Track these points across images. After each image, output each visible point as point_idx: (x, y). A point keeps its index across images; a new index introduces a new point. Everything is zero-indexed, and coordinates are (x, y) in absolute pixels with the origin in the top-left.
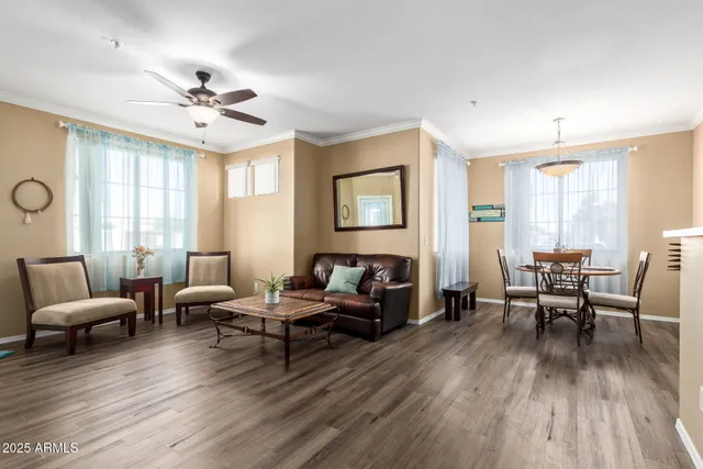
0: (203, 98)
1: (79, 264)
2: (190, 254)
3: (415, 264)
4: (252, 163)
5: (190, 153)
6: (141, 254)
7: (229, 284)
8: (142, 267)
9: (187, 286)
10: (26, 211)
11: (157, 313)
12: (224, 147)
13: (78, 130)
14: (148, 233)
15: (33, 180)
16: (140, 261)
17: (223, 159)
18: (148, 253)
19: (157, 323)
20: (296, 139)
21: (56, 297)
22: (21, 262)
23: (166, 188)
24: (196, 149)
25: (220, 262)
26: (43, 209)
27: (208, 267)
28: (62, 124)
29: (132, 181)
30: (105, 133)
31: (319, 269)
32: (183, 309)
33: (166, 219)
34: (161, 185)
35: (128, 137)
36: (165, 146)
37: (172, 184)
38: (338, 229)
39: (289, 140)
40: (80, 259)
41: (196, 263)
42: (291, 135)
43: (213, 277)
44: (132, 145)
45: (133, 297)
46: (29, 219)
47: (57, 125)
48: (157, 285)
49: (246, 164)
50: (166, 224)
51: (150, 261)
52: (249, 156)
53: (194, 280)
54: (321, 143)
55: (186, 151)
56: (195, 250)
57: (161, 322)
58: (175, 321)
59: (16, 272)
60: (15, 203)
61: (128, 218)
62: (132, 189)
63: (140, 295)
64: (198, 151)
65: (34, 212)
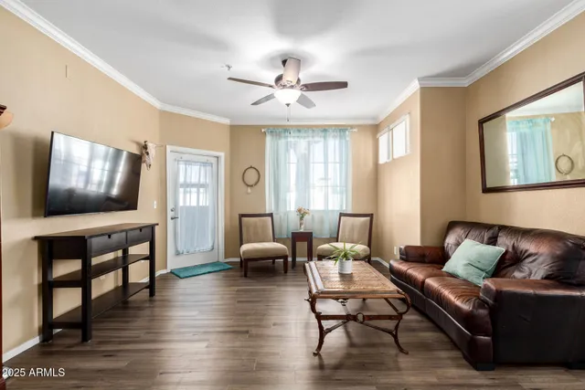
1: (270, 218)
2: (342, 215)
4: (391, 127)
6: (302, 214)
7: (368, 245)
8: (303, 223)
9: (337, 241)
10: (248, 186)
12: (374, 118)
13: (271, 132)
15: (251, 167)
16: (301, 219)
17: (375, 129)
18: (306, 213)
20: (421, 88)
22: (240, 216)
23: (326, 163)
24: (349, 126)
25: (364, 223)
26: (256, 184)
27: (353, 227)
28: (263, 130)
31: (450, 240)
34: (322, 160)
35: (299, 129)
36: (324, 130)
37: (331, 158)
38: (486, 190)
39: (415, 92)
40: (271, 215)
41: (346, 222)
42: (415, 86)
43: (356, 236)
44: (302, 134)
46: (249, 190)
47: (261, 131)
49: (388, 129)
51: (307, 219)
53: (342, 237)
54: (465, 82)
55: (341, 129)
56: (349, 211)
60: (243, 180)
64: (352, 127)
65: (252, 186)
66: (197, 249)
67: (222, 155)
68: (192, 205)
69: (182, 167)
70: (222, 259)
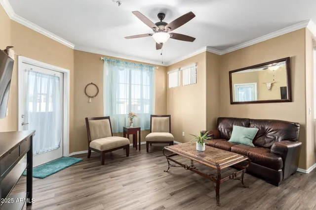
0: (161, 27)
1: (108, 120)
2: (152, 116)
3: (303, 128)
4: (181, 69)
5: (152, 67)
6: (132, 116)
7: (170, 132)
8: (132, 122)
9: (151, 132)
10: (89, 97)
11: (138, 144)
12: (167, 63)
13: (108, 60)
14: (134, 105)
15: (92, 83)
16: (131, 119)
17: (166, 69)
18: (134, 116)
19: (138, 150)
20: (207, 52)
21: (99, 136)
22: (87, 119)
23: (142, 85)
24: (154, 65)
25: (166, 121)
26: (95, 96)
27: (160, 123)
28: (102, 58)
29: (128, 83)
30: (118, 61)
31: (222, 127)
32: (150, 144)
33: (142, 98)
34: (139, 83)
35: (127, 62)
36: (141, 65)
37: (144, 83)
38: (232, 103)
39: (203, 53)
40: (108, 118)
41: (155, 120)
42: (204, 49)
43: (163, 128)
45: (128, 138)
46: (90, 100)
47: (100, 59)
48: (138, 132)
49: (178, 69)
50: (142, 101)
51: (135, 119)
52: (180, 65)
53: (154, 129)
54: (221, 53)
55: (150, 66)
56: (154, 114)
57: (140, 150)
58: (146, 150)
59: (85, 124)
60: (86, 94)
61: (127, 99)
62: (128, 85)
63: (131, 136)
64: (156, 66)
65: (92, 97)
66: (46, 149)
67: (67, 71)
68: (42, 111)
69: (32, 77)
70: (67, 154)
